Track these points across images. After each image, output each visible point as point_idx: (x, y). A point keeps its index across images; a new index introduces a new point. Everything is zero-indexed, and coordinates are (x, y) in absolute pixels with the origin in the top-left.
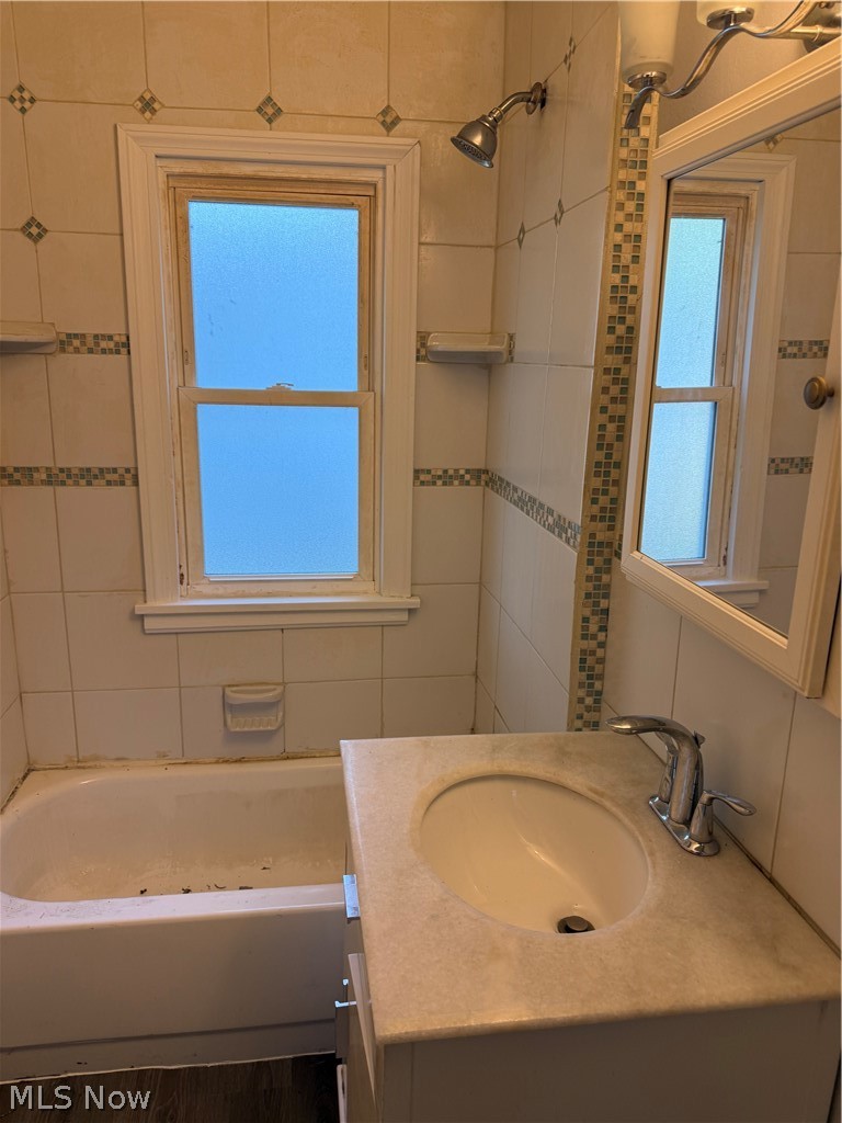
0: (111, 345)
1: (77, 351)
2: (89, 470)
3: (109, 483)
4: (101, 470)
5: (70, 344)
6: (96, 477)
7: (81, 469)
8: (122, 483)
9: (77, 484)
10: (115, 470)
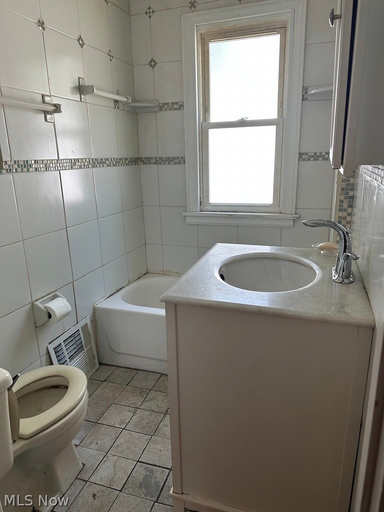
0: (178, 106)
1: (166, 110)
2: (169, 158)
3: (175, 163)
4: (173, 158)
5: (164, 107)
6: (171, 161)
7: (166, 158)
8: (180, 163)
9: (165, 164)
10: (178, 158)
